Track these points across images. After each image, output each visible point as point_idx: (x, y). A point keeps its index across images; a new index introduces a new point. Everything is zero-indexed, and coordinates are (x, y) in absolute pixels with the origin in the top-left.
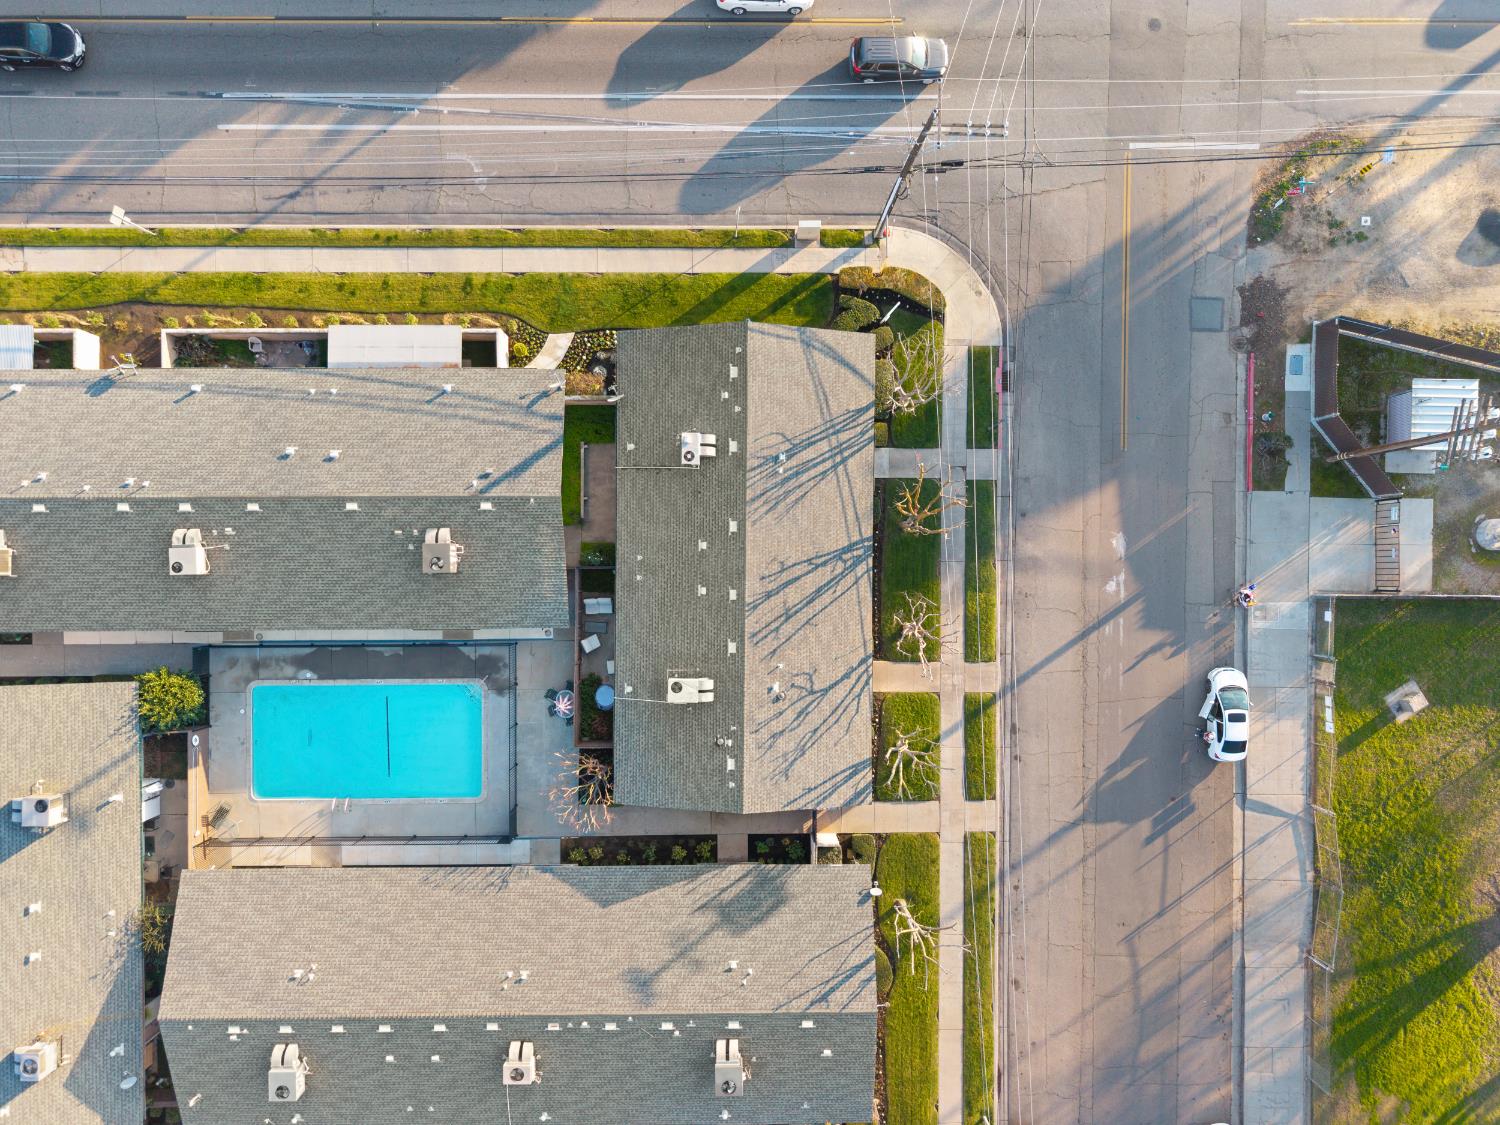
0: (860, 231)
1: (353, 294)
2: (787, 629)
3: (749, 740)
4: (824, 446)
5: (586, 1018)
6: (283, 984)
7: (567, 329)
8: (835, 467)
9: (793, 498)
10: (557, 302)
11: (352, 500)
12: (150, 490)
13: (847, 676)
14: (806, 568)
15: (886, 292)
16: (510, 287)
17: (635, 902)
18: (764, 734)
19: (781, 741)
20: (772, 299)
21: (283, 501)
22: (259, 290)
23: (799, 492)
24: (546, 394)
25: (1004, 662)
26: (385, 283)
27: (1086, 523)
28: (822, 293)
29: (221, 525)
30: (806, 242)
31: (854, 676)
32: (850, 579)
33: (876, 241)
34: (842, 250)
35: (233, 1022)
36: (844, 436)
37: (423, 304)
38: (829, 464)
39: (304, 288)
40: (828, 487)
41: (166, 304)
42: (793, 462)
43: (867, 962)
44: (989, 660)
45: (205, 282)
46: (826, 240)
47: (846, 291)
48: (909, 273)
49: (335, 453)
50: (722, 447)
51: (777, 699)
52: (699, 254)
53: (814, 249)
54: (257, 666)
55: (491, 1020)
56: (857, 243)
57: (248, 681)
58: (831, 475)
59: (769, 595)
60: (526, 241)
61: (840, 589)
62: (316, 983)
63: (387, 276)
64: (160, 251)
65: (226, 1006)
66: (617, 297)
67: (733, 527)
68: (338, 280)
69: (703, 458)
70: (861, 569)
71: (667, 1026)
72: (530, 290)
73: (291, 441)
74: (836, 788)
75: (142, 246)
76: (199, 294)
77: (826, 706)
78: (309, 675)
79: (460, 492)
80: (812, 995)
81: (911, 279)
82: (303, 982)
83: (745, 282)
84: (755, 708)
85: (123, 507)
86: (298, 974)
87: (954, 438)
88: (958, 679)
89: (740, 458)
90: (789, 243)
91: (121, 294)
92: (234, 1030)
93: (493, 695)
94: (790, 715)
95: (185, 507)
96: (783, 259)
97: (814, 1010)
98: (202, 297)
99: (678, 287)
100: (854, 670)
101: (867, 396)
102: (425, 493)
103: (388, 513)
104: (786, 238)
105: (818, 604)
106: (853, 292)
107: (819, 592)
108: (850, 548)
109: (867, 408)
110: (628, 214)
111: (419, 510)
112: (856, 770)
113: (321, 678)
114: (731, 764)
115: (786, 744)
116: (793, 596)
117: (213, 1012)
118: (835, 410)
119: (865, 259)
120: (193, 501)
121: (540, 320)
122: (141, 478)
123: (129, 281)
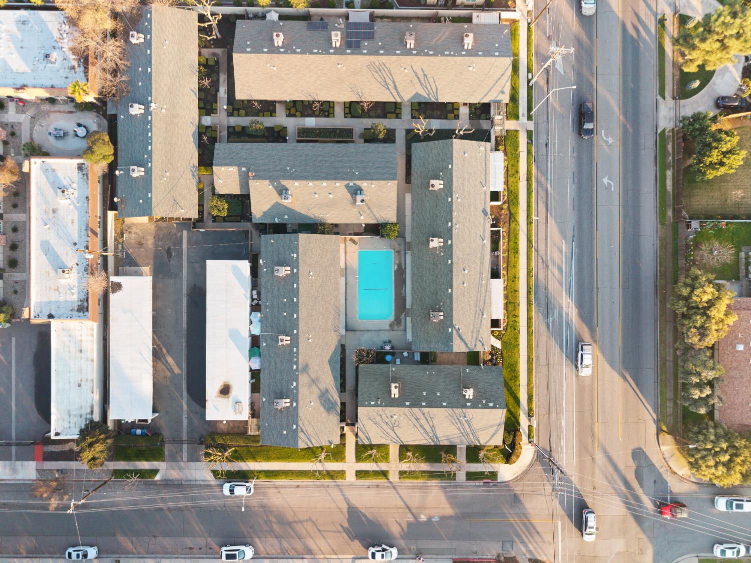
0: (533, 437)
1: (513, 281)
2: (413, 419)
3: (380, 409)
4: (468, 430)
5: (298, 360)
6: (308, 269)
7: (502, 347)
8: (462, 433)
9: (454, 422)
10: (510, 344)
11: (452, 291)
12: (455, 232)
13: (398, 437)
14: (431, 425)
15: (514, 446)
16: (515, 329)
17: (330, 372)
18: (382, 413)
19: (379, 417)
20: (512, 410)
21: (451, 271)
22: (514, 253)
23: (455, 423)
24: (483, 345)
25: (399, 482)
26: (516, 291)
27: (442, 508)
28: (514, 426)
29: (444, 252)
30: (530, 420)
31: (397, 439)
32: (427, 437)
33: (530, 442)
34: (527, 432)
35: (298, 255)
36: (471, 435)
37: (510, 303)
38: (463, 431)
39: (514, 266)
40: (456, 431)
41: (509, 225)
42: (464, 422)
43: (312, 444)
44: (400, 478)
45: (516, 236)
46: (530, 427)
47: (515, 433)
48: (520, 453)
49: (465, 285)
50: (468, 401)
51: (392, 417)
52: (526, 387)
53: (528, 423)
54: (399, 252)
55: (298, 331)
56: (529, 437)
57: (394, 249)
58: (459, 432)
59: (423, 414)
60: (529, 334)
61: (424, 435)
62: (309, 279)
63: (518, 291)
64: (526, 222)
65: (302, 253)
66: (513, 362)
67: (444, 404)
68: (517, 277)
69: (465, 395)
70: (430, 441)
71: (295, 384)
72: (514, 335)
73: (469, 271)
74: (364, 434)
75: (527, 217)
76: (513, 236)
77: (389, 431)
78: (396, 268)
79: (454, 323)
80: (303, 428)
81: (518, 454)
82: (309, 275)
83: (517, 401)
84: (389, 411)
85: (450, 224)
86: (311, 273)
87: (469, 467)
88: (393, 469)
89: (465, 406)
90: (529, 415)
91: (513, 211)
92: (295, 255)
93: (389, 323)
94: (387, 420)
95: (450, 242)
96: (524, 414)
97: (299, 428)
98: (512, 236)
99: (516, 381)
100: (399, 439)
101: (483, 443)
102: (454, 312)
103: (448, 301)
104: (531, 414)
105: (420, 429)
106: (514, 436)
107: (424, 429)
108: (437, 438)
109: (480, 443)
110: (538, 365)
111: (448, 310)
112: (369, 439)
113: (395, 271)
114: (373, 403)
115: (378, 419)
116: (423, 422)
117: (301, 250)
118: (479, 433)
119: (525, 438)
120: (451, 245)
121: (506, 339)
122: (459, 229)
123: (517, 213)
